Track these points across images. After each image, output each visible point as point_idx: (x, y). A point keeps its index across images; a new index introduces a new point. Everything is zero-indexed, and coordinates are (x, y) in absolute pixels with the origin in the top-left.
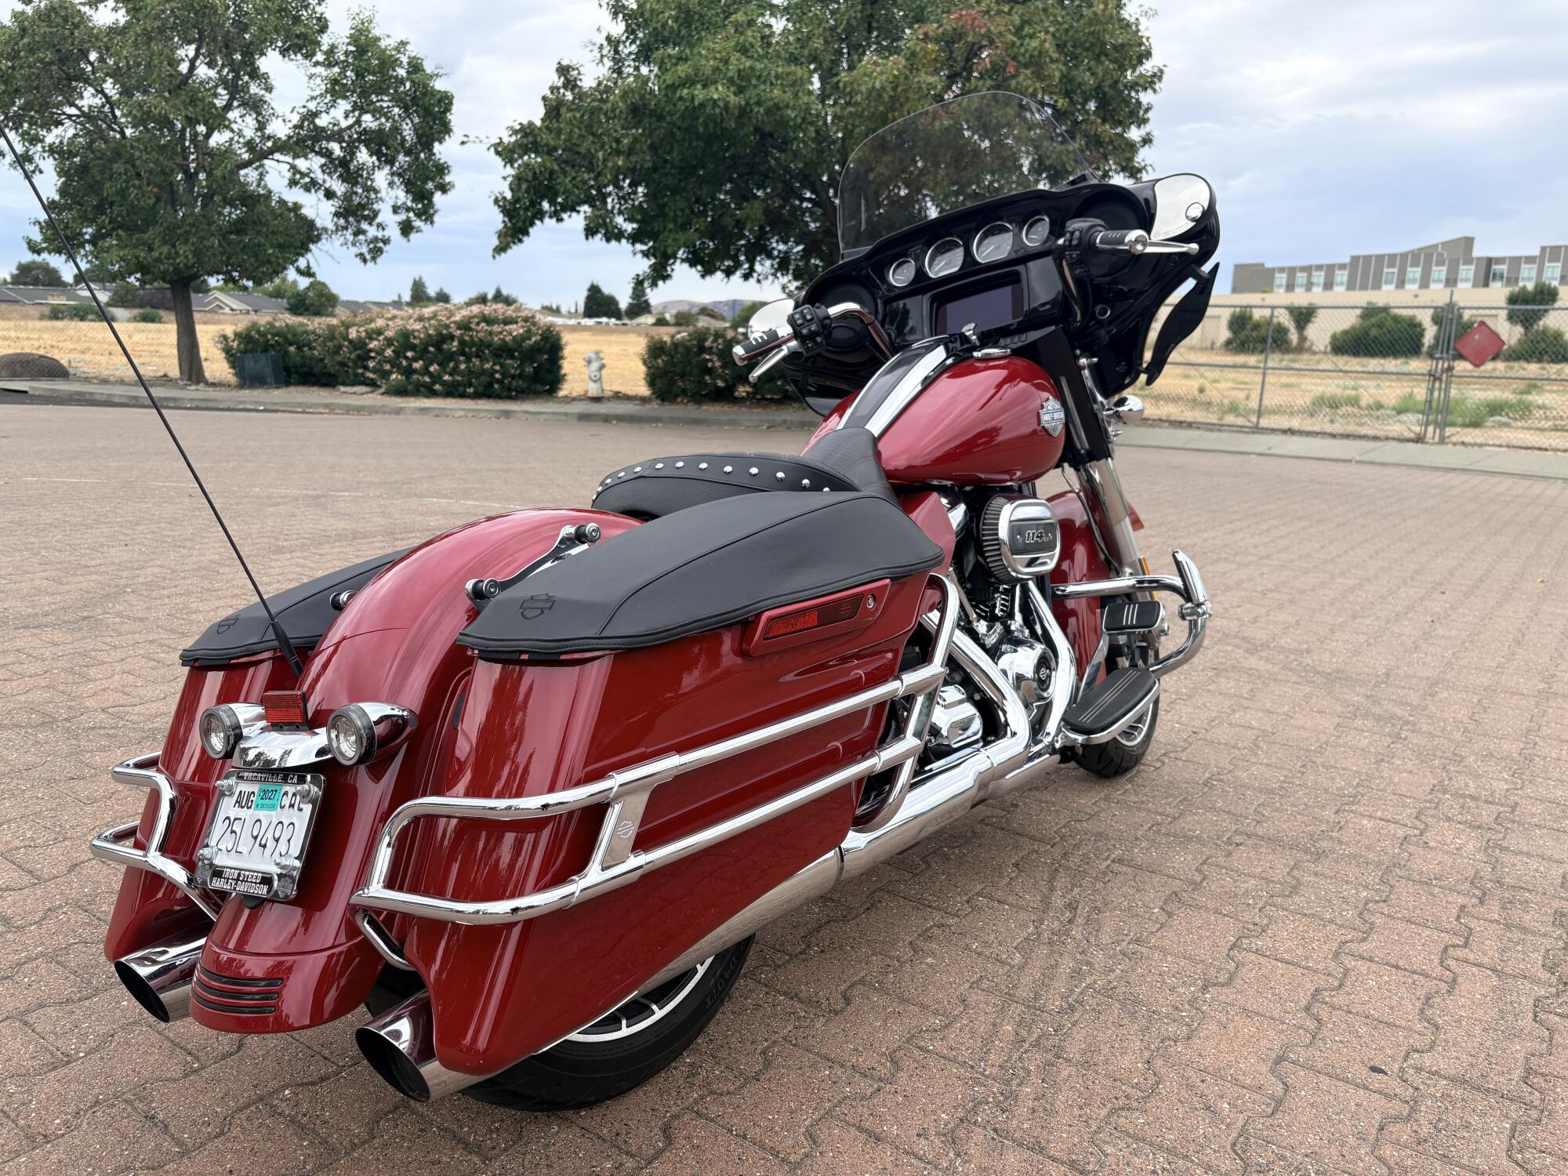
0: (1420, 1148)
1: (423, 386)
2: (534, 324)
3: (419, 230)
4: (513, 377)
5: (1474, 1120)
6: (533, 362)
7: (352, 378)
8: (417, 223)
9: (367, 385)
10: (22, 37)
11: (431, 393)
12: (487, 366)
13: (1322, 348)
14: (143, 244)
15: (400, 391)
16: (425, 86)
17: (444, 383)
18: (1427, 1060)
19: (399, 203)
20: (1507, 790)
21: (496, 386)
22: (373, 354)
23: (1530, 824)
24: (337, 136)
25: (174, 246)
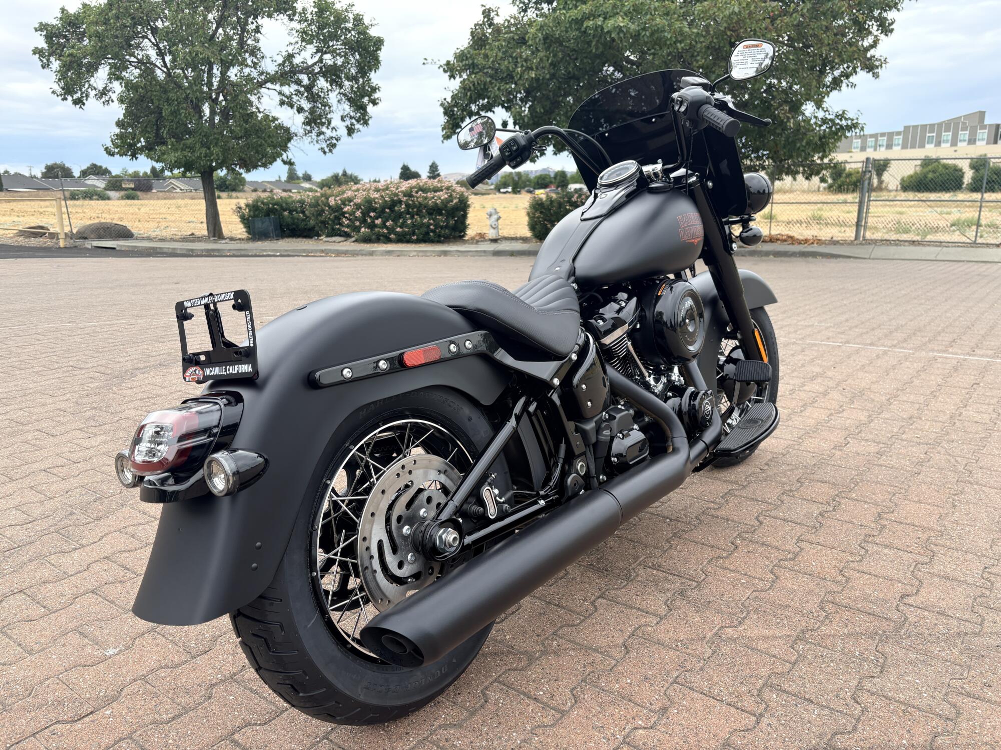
1: (383, 236)
2: (454, 191)
3: (359, 131)
4: (442, 227)
6: (453, 217)
7: (330, 231)
8: (357, 126)
9: (340, 236)
10: (111, 10)
11: (388, 240)
12: (425, 221)
13: (895, 188)
14: (187, 147)
15: (367, 240)
16: (365, 33)
17: (396, 234)
19: (346, 113)
21: (431, 234)
22: (347, 215)
24: (307, 70)
25: (209, 148)
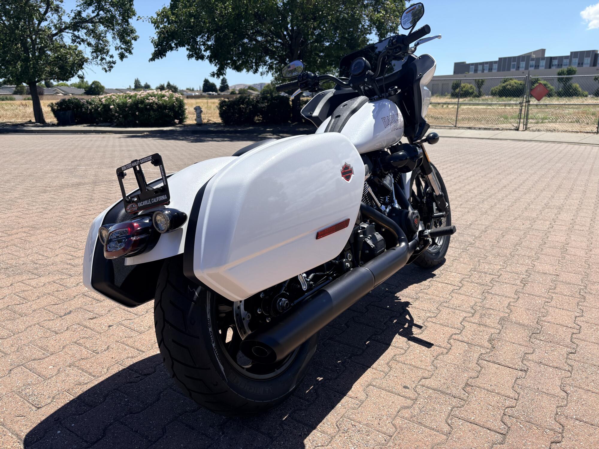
0: (411, 419)
3: (126, 57)
5: (437, 407)
8: (127, 54)
9: (109, 122)
18: (427, 382)
19: (118, 46)
20: (500, 269)
23: (503, 282)
24: (91, 21)
